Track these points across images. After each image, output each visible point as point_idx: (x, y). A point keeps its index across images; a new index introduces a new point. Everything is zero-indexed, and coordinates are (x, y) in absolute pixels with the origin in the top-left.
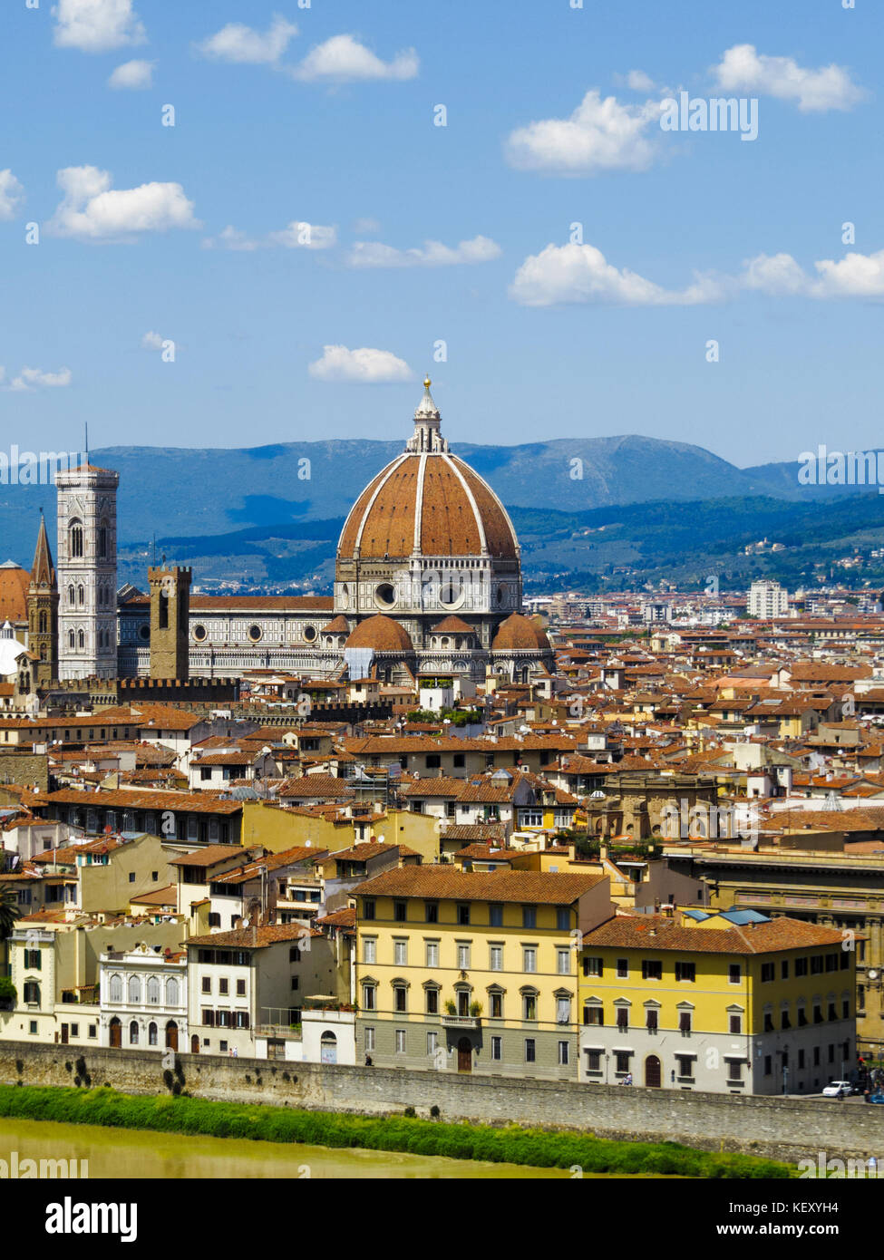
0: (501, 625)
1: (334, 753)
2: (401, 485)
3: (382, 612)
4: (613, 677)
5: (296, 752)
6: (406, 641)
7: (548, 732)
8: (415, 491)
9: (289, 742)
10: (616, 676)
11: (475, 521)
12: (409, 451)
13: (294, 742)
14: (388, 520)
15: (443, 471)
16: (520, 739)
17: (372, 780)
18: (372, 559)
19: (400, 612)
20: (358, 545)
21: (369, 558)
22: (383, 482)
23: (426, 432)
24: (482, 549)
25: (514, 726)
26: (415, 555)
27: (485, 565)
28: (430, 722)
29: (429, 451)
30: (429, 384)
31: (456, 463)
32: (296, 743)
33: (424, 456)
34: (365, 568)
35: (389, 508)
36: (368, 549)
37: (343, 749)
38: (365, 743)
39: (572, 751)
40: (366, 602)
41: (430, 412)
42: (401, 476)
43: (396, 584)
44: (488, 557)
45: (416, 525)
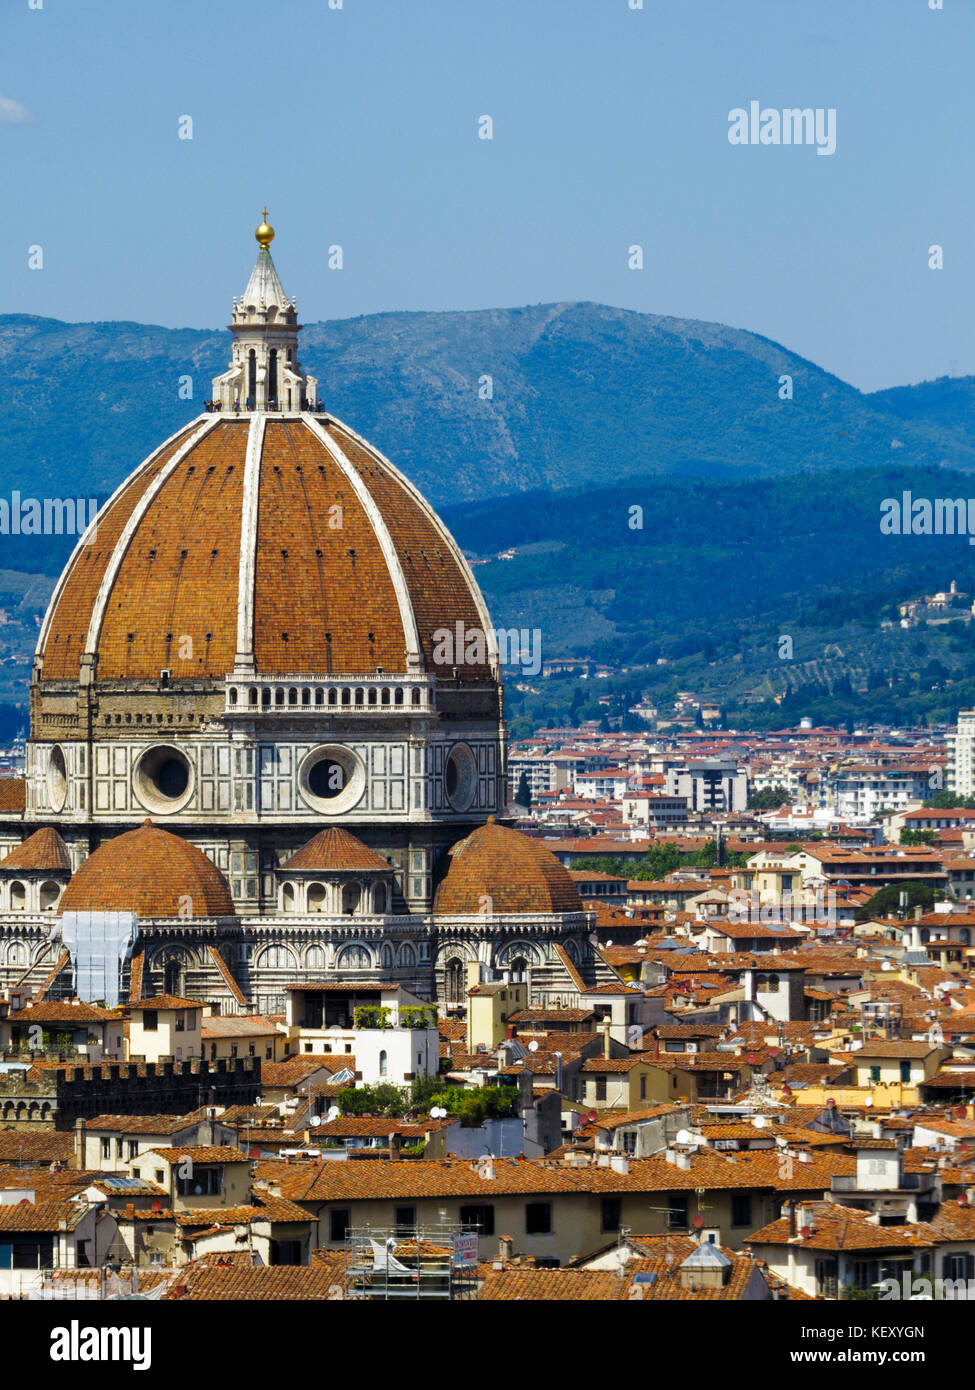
0: (457, 850)
1: (256, 1202)
2: (200, 496)
3: (154, 820)
4: (775, 989)
5: (166, 1199)
6: (216, 893)
7: (744, 1145)
8: (239, 510)
9: (148, 1175)
10: (784, 986)
11: (390, 587)
12: (219, 408)
13: (160, 1175)
14: (168, 585)
15: (307, 457)
16: (682, 1162)
17: (414, 1274)
18: (128, 682)
19: (201, 821)
20: (90, 647)
21: (121, 680)
22: (155, 486)
23: (262, 359)
24: (409, 659)
25: (661, 1132)
26: (241, 675)
27: (416, 699)
28: (395, 1115)
29: (274, 407)
30: (269, 236)
31: (339, 439)
32: (167, 1177)
33: (258, 419)
34: (107, 706)
35: (170, 553)
36: (116, 659)
37: (276, 1193)
38: (311, 1176)
39: (818, 1194)
40: (111, 792)
41: (274, 309)
42: (201, 472)
43: (190, 749)
44: (424, 679)
45: (241, 599)
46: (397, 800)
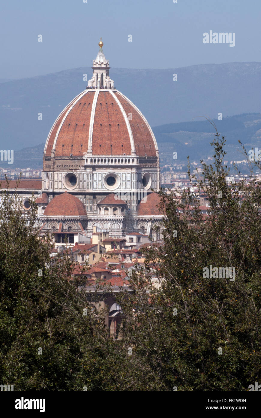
2: (81, 111)
3: (68, 191)
6: (82, 209)
8: (90, 114)
11: (127, 133)
12: (88, 88)
14: (72, 133)
15: (109, 101)
18: (62, 157)
19: (79, 191)
20: (54, 148)
21: (60, 156)
22: (71, 108)
23: (100, 76)
24: (132, 151)
26: (89, 155)
27: (133, 160)
29: (102, 88)
30: (102, 45)
31: (118, 96)
33: (97, 91)
34: (57, 163)
35: (73, 124)
36: (60, 151)
40: (58, 184)
41: (102, 63)
42: (82, 105)
43: (77, 174)
44: (136, 156)
45: (89, 136)
46: (128, 187)
